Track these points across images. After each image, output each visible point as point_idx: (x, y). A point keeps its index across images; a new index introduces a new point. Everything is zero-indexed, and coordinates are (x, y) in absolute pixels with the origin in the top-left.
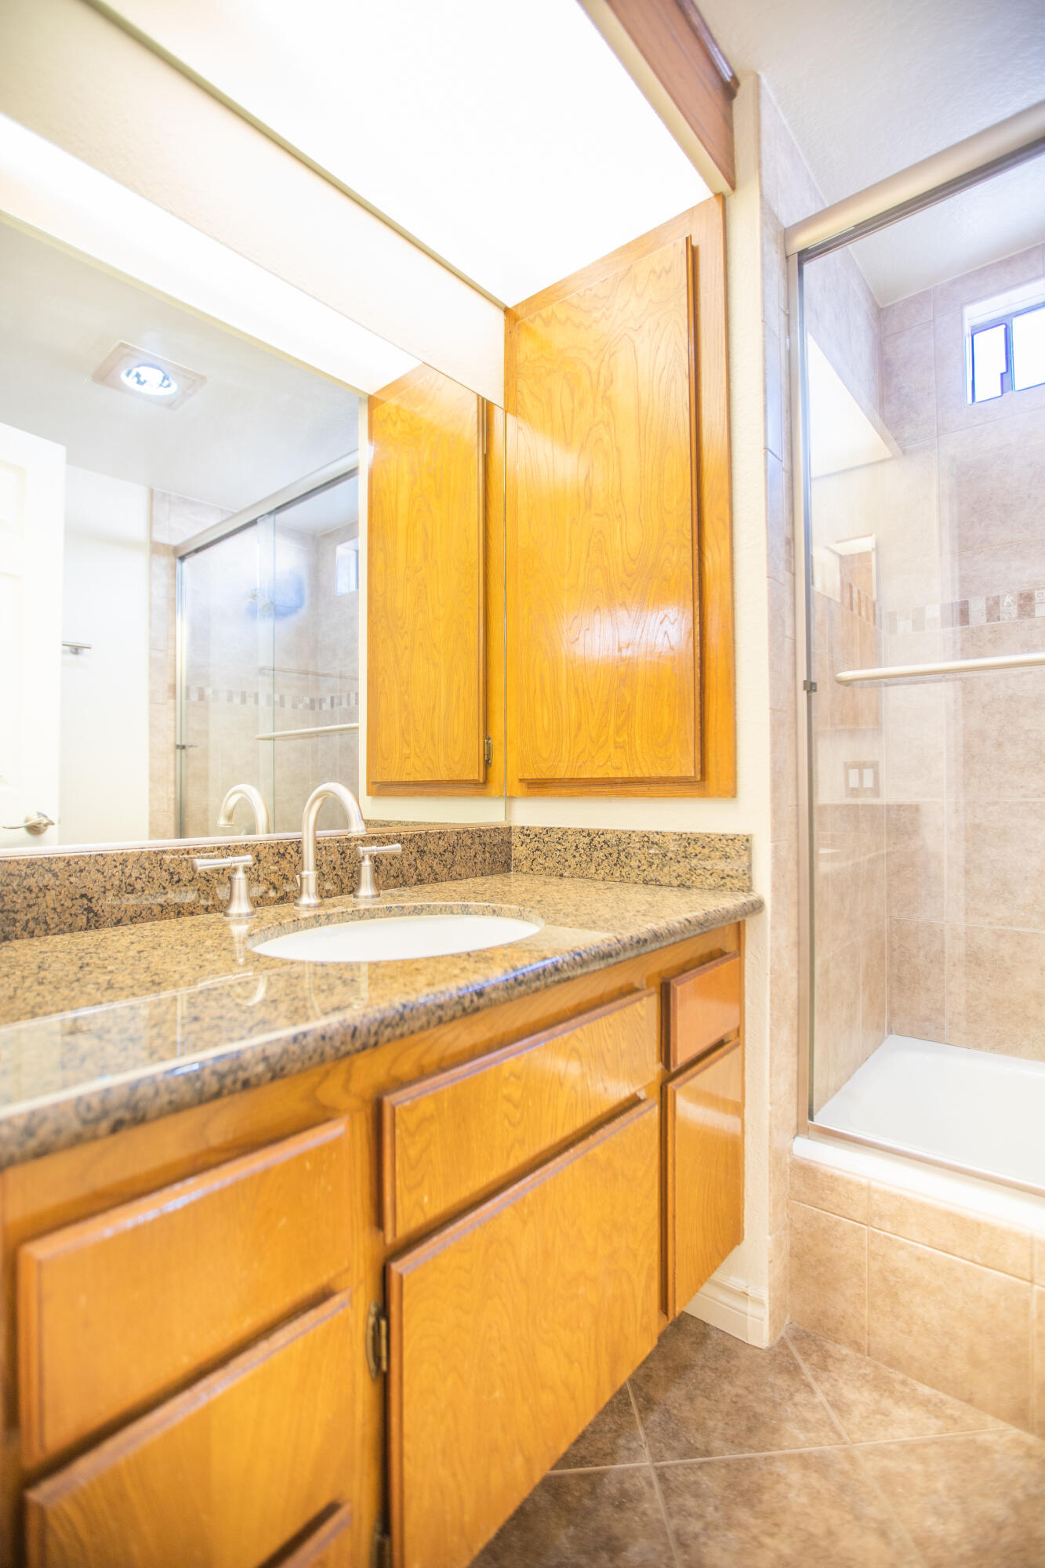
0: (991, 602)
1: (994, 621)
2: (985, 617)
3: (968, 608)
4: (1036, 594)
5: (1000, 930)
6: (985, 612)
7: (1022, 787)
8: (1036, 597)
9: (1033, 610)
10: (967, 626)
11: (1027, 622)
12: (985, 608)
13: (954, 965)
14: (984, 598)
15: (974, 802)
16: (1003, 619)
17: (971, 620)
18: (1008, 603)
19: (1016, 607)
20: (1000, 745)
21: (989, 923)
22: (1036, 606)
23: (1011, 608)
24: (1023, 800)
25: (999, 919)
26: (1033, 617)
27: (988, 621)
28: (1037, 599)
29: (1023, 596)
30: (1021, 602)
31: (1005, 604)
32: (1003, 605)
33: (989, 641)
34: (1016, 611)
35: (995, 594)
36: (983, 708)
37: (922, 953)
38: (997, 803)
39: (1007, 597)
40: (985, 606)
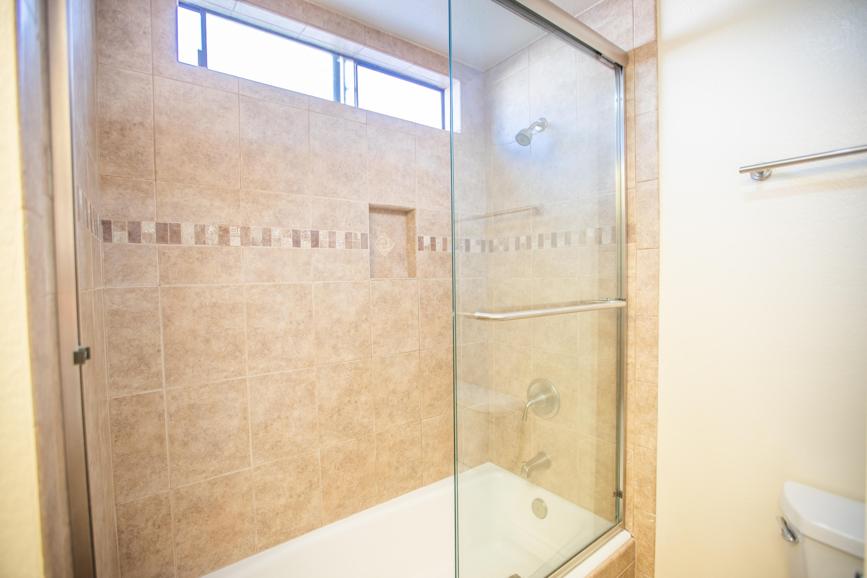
0: (199, 229)
1: (200, 244)
2: (193, 239)
3: (180, 230)
4: (231, 229)
5: (214, 479)
6: (194, 236)
7: (224, 371)
8: (231, 231)
9: (229, 241)
10: (179, 245)
11: (225, 249)
12: (194, 233)
13: (179, 521)
14: (193, 224)
15: (189, 387)
16: (208, 244)
17: (183, 240)
18: (211, 232)
19: (217, 236)
20: (207, 341)
21: (205, 478)
22: (231, 237)
23: (214, 236)
24: (226, 380)
25: (213, 472)
26: (229, 245)
27: (196, 243)
28: (231, 233)
29: (222, 229)
30: (221, 233)
31: (209, 232)
32: (208, 233)
33: (198, 259)
34: (217, 239)
35: (201, 223)
36: (194, 312)
37: (150, 523)
38: (207, 385)
39: (210, 227)
40: (193, 231)
